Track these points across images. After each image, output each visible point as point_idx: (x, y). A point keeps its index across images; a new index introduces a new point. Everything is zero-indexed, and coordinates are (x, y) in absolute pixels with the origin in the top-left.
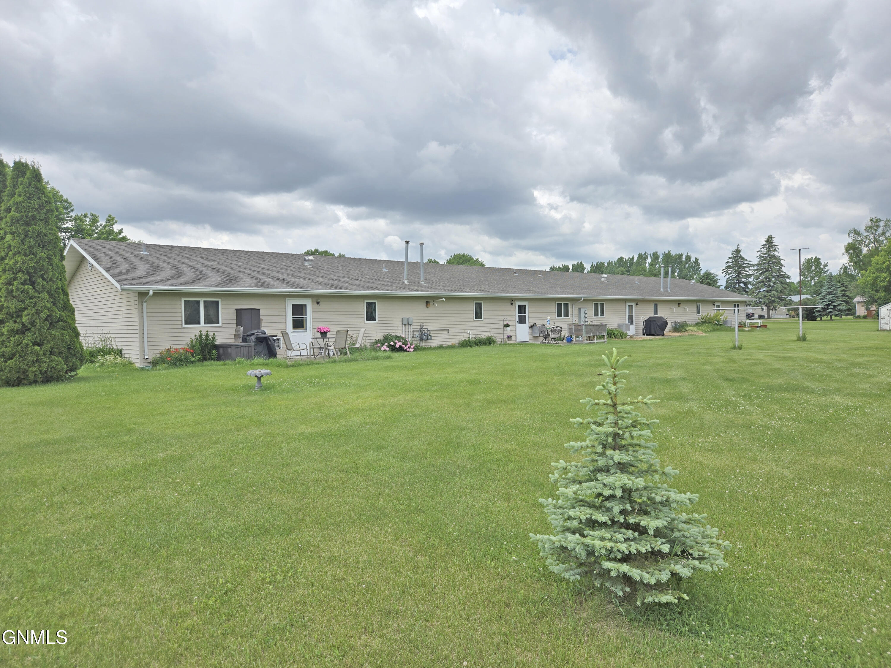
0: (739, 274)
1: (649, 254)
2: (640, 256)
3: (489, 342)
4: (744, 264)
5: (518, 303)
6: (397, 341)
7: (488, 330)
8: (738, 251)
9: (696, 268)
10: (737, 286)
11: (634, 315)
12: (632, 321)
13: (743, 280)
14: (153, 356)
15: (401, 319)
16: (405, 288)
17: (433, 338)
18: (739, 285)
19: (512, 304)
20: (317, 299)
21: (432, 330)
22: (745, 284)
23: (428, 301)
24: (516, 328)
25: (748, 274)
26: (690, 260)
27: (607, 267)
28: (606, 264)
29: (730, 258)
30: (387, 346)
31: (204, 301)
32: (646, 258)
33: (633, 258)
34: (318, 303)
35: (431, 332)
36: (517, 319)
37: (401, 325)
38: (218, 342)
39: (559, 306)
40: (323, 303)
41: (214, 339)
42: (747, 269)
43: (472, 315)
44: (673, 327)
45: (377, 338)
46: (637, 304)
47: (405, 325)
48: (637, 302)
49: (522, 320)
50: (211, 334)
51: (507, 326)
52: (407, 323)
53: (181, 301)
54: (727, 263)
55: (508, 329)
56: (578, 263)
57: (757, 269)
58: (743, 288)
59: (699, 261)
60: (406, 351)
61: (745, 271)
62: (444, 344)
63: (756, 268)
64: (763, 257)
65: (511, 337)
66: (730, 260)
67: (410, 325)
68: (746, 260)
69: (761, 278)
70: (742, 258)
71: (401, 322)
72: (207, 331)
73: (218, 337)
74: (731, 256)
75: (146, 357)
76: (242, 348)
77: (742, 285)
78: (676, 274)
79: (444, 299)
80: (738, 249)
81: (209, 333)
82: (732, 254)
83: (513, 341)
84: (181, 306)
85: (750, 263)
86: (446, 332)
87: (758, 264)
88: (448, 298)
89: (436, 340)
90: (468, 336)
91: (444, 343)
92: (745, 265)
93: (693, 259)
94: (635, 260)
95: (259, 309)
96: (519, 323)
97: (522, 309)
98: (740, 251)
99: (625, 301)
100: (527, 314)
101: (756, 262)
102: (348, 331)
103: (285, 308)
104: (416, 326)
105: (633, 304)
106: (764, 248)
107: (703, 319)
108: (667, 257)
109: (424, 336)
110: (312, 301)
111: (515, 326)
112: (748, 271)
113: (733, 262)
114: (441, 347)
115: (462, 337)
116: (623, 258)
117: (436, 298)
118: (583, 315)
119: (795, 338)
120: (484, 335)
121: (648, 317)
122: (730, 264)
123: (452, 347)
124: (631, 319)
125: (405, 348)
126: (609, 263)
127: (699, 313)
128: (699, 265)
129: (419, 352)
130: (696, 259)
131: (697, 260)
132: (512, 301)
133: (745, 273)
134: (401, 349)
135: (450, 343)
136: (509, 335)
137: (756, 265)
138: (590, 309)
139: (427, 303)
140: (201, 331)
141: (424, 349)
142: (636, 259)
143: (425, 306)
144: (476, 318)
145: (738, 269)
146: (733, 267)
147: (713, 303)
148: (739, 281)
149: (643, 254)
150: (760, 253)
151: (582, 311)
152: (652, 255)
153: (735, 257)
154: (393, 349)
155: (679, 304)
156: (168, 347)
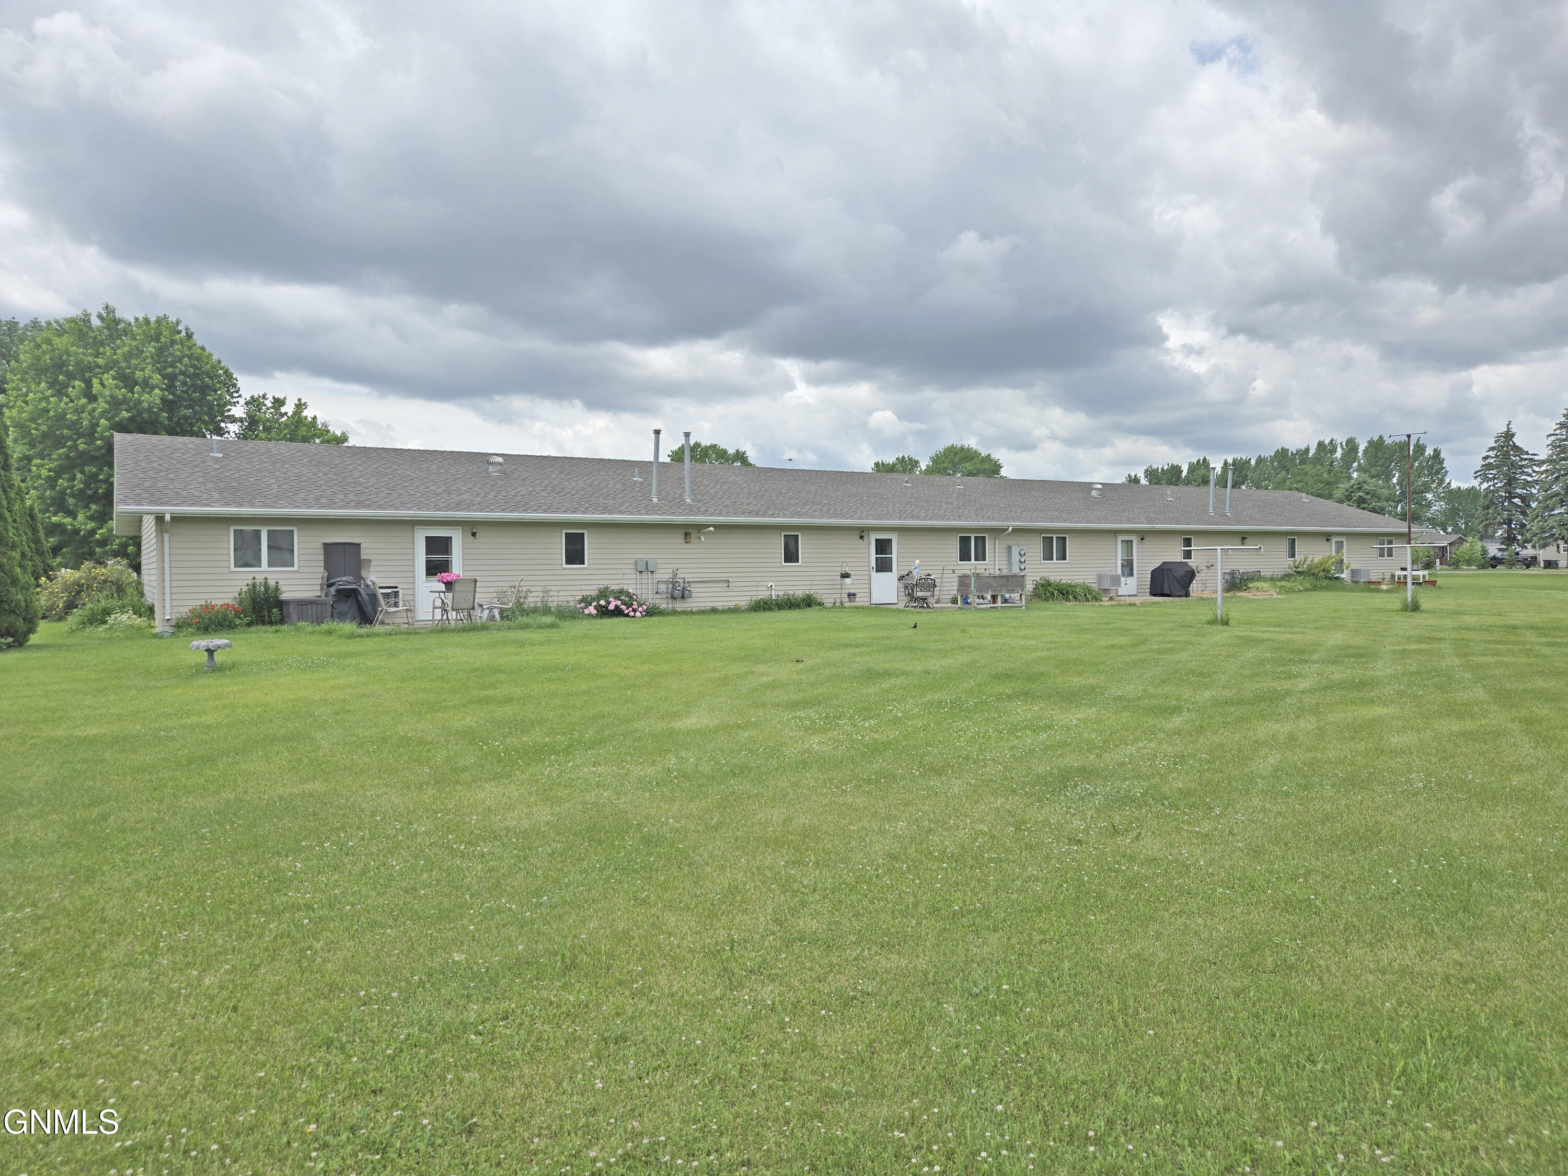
0: (1511, 482)
1: (1339, 442)
2: (1321, 445)
3: (809, 602)
4: (1522, 459)
5: (874, 537)
6: (611, 599)
7: (809, 583)
8: (1509, 435)
9: (1435, 468)
10: (1506, 504)
11: (1135, 557)
12: (1132, 570)
13: (1519, 491)
14: (178, 616)
15: (633, 561)
16: (654, 509)
17: (693, 595)
18: (1511, 503)
19: (862, 537)
20: (472, 528)
21: (692, 582)
22: (1523, 498)
23: (688, 531)
24: (870, 580)
25: (1529, 479)
26: (1423, 454)
27: (1255, 468)
28: (1253, 462)
29: (1492, 449)
30: (595, 608)
31: (268, 531)
32: (1334, 451)
33: (1307, 450)
34: (474, 534)
35: (692, 585)
36: (874, 564)
37: (633, 571)
38: (284, 596)
39: (965, 541)
40: (484, 536)
41: (277, 589)
42: (1530, 470)
43: (779, 555)
44: (1227, 581)
45: (586, 593)
46: (1142, 539)
47: (641, 572)
48: (1143, 535)
49: (883, 566)
50: (272, 583)
51: (845, 576)
52: (644, 569)
53: (229, 530)
54: (1485, 458)
55: (848, 581)
56: (1198, 461)
57: (1546, 471)
58: (1519, 507)
59: (1442, 455)
60: (627, 615)
61: (1523, 473)
62: (719, 605)
63: (1544, 468)
64: (1559, 446)
65: (854, 595)
66: (1491, 454)
67: (652, 572)
68: (1527, 453)
69: (1555, 488)
70: (1516, 448)
71: (633, 566)
72: (266, 579)
73: (283, 588)
74: (1494, 445)
75: (168, 617)
76: (309, 606)
77: (1517, 501)
78: (1395, 480)
79: (712, 529)
80: (1508, 430)
81: (269, 581)
82: (1496, 442)
83: (860, 601)
84: (229, 539)
85: (1536, 458)
86: (725, 585)
87: (1549, 461)
88: (719, 527)
89: (701, 598)
90: (768, 593)
91: (721, 604)
92: (1523, 463)
93: (1429, 451)
94: (1310, 455)
95: (359, 544)
96: (877, 571)
97: (883, 546)
98: (1513, 435)
99: (1115, 533)
100: (894, 556)
101: (1543, 457)
102: (476, 581)
103: (413, 543)
104: (664, 574)
105: (1134, 539)
106: (1561, 428)
107: (1297, 567)
108: (1376, 446)
109: (679, 592)
110: (463, 531)
111: (869, 575)
112: (1530, 475)
113: (1497, 456)
114: (714, 611)
115: (754, 593)
116: (1288, 450)
117: (700, 527)
118: (1015, 558)
119: (1398, 605)
120: (799, 592)
121: (1162, 561)
122: (1491, 461)
123: (735, 610)
124: (1128, 566)
125: (627, 611)
126: (1260, 460)
127: (1292, 555)
128: (1442, 462)
129: (655, 619)
130: (1435, 450)
131: (1437, 453)
132: (862, 532)
133: (1523, 477)
134: (618, 612)
135: (732, 604)
136: (852, 591)
137: (1544, 462)
138: (1035, 548)
139: (687, 535)
140: (254, 578)
141: (674, 613)
142: (1312, 452)
143: (683, 541)
144: (785, 562)
145: (1509, 469)
146: (1497, 467)
147: (1328, 536)
148: (1510, 493)
149: (1327, 442)
150: (1553, 438)
151: (1015, 551)
152: (1344, 444)
153: (1503, 447)
154: (604, 612)
155: (1243, 539)
156: (203, 603)
